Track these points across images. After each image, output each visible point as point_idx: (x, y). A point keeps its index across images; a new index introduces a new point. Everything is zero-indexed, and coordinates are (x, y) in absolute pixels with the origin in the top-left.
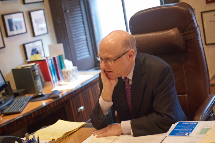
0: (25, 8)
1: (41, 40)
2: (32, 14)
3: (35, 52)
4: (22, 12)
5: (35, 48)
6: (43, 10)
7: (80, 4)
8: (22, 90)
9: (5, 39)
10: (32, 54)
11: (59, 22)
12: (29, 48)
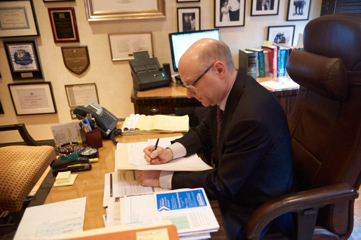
1: (294, 26)
5: (282, 34)
9: (248, 18)
11: (328, 8)
12: (273, 33)
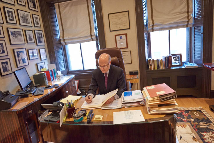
0: (37, 47)
1: (44, 62)
2: (41, 50)
3: (42, 67)
4: (36, 49)
6: (45, 49)
7: (61, 47)
8: (38, 85)
9: (29, 61)
10: (40, 69)
11: (52, 54)
12: (39, 65)
